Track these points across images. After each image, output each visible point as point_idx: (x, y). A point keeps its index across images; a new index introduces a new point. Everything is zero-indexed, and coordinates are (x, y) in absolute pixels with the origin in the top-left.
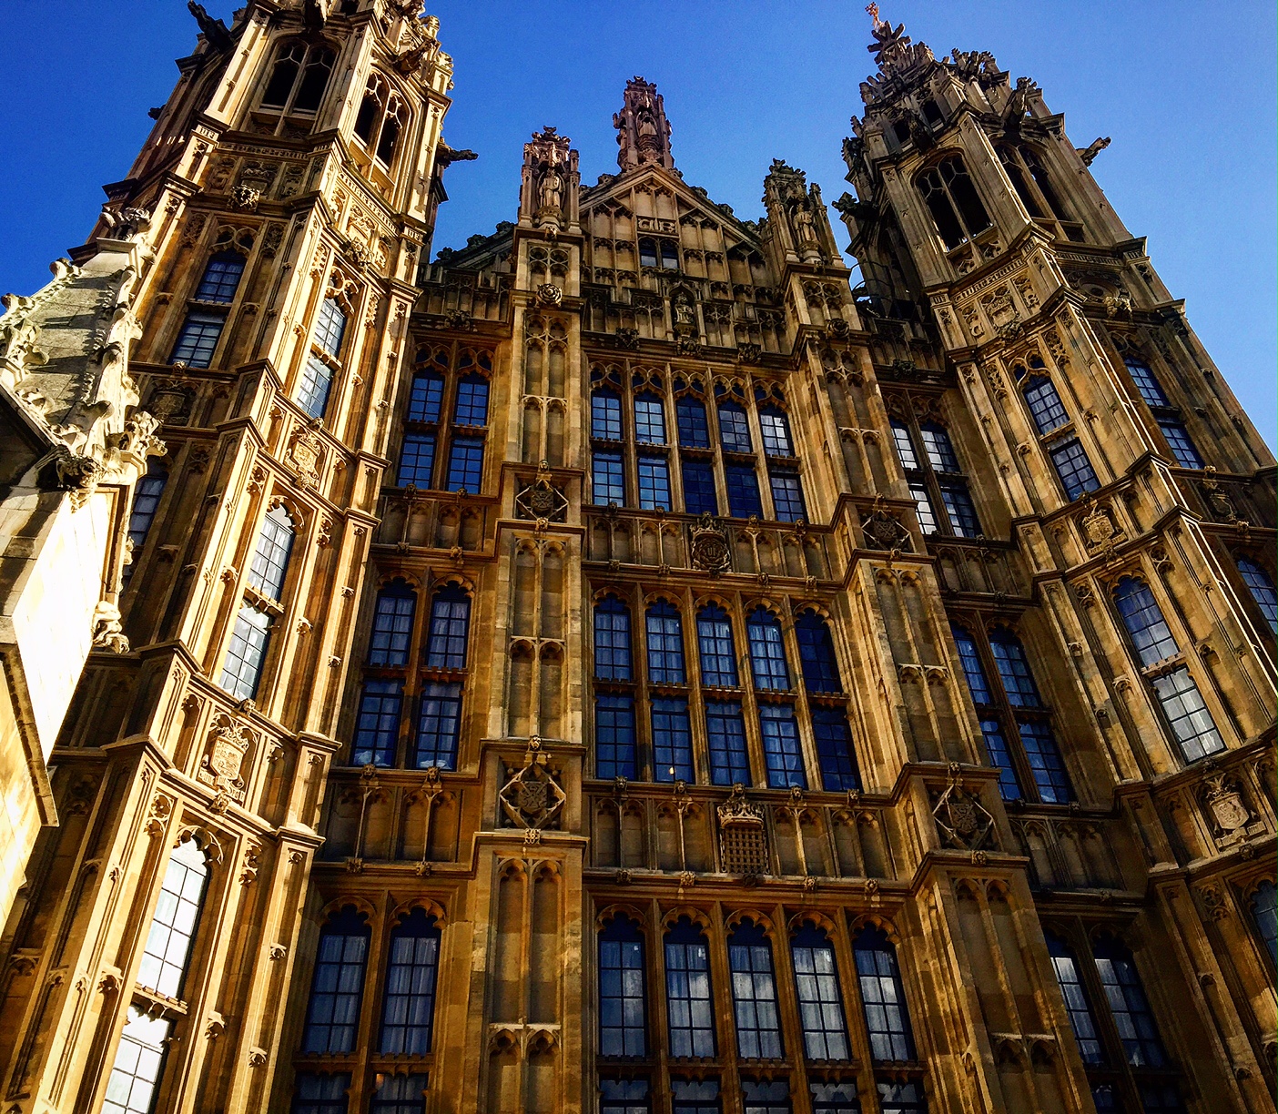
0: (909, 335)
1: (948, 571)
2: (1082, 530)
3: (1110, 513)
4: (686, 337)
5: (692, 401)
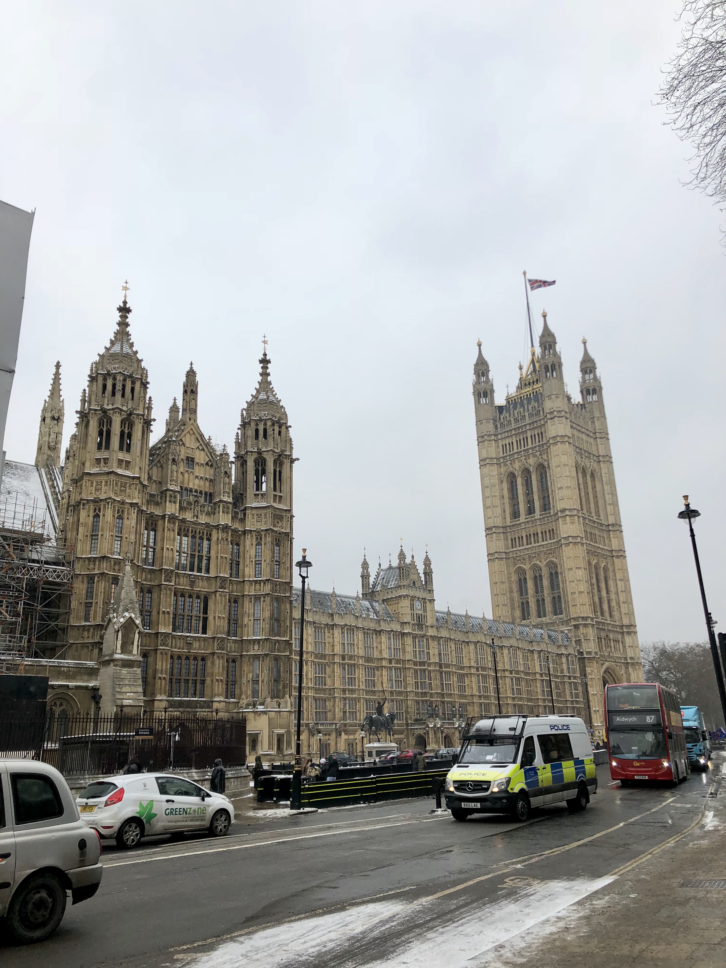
0: (239, 516)
4: (195, 518)
5: (193, 537)
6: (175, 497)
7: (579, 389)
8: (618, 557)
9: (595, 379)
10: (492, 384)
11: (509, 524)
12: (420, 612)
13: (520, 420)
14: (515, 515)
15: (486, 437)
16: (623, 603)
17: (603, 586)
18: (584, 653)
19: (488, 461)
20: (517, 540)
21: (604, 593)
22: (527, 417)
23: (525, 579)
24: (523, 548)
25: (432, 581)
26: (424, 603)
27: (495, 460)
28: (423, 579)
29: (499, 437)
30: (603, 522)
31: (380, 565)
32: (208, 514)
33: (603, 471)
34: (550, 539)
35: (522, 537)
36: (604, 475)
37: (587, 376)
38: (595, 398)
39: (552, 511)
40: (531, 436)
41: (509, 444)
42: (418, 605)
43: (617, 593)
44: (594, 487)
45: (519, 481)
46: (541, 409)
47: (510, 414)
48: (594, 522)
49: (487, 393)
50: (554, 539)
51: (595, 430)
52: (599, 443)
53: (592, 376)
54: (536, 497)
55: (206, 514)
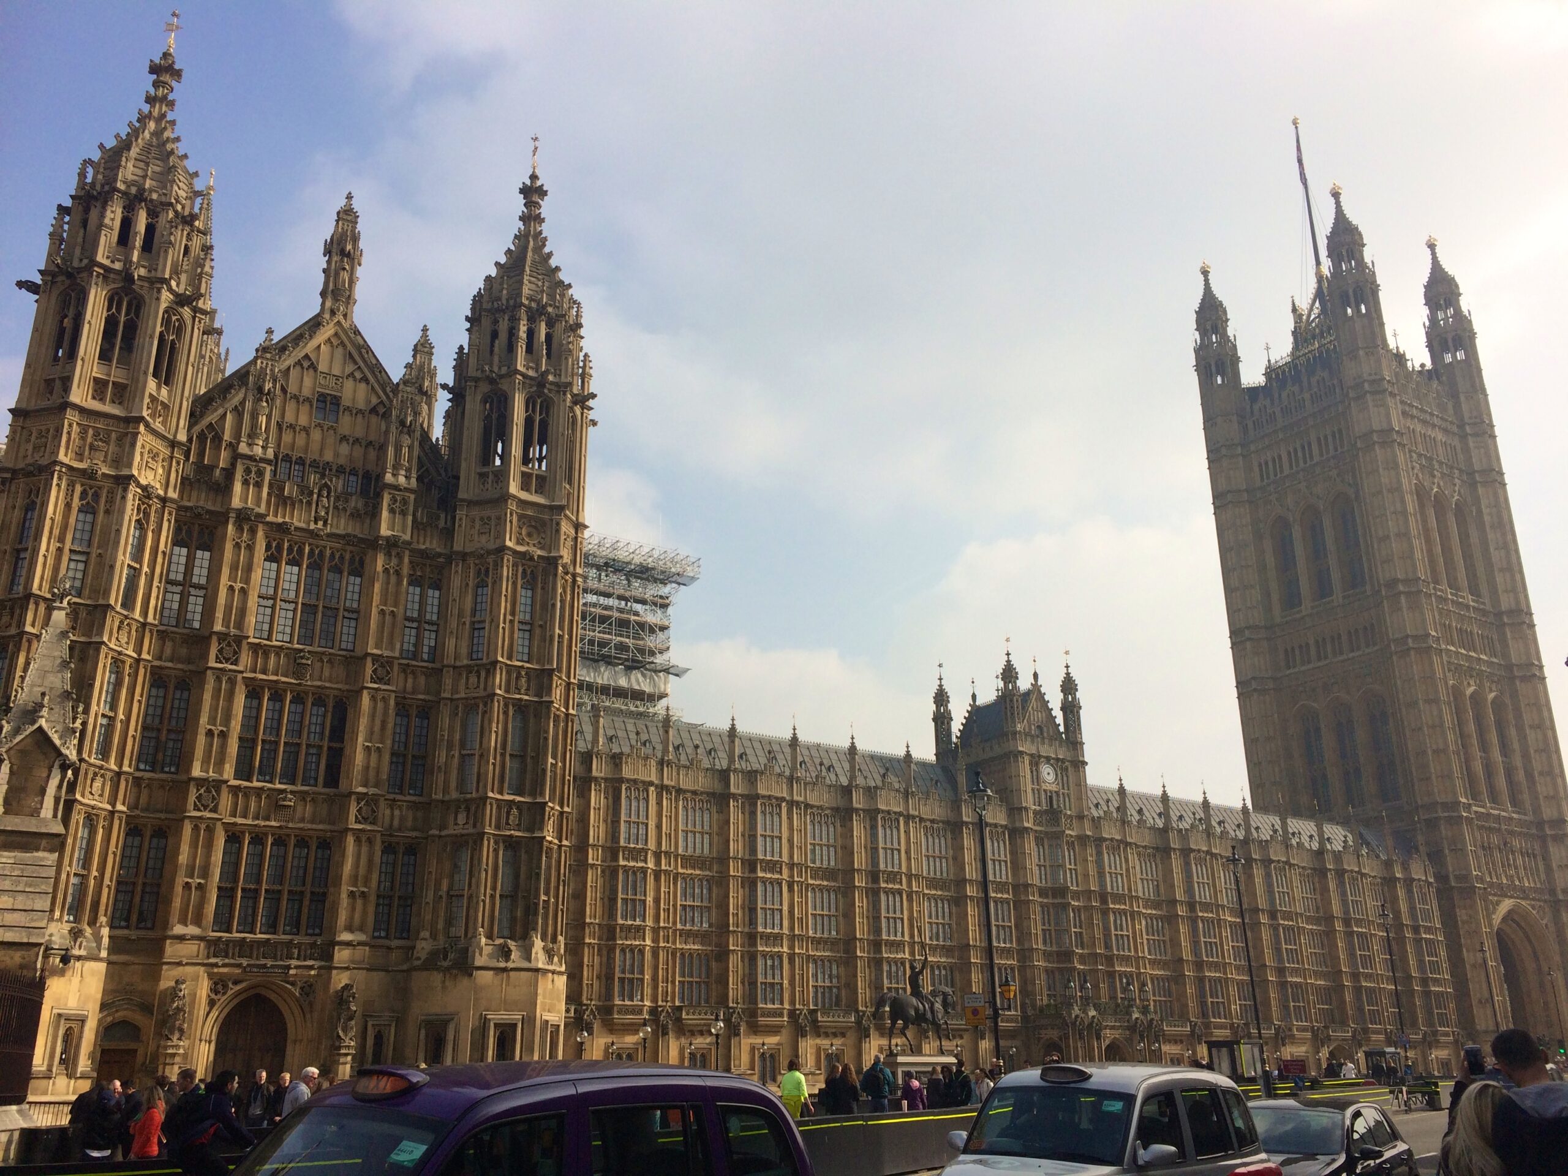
0: (442, 524)
1: (410, 680)
2: (467, 679)
3: (479, 677)
4: (320, 524)
5: (316, 566)
6: (260, 473)
7: (1423, 339)
8: (1524, 679)
9: (1459, 315)
10: (1235, 346)
11: (1278, 620)
12: (1054, 788)
13: (1293, 410)
14: (1291, 600)
15: (1224, 451)
16: (1541, 774)
17: (1493, 738)
18: (1451, 877)
19: (1229, 497)
20: (1297, 652)
21: (1496, 755)
22: (1308, 403)
23: (1318, 730)
24: (1311, 666)
25: (1079, 725)
26: (1062, 769)
27: (1245, 495)
28: (1060, 720)
29: (1253, 448)
30: (1488, 607)
31: (974, 697)
32: (355, 515)
33: (1484, 503)
34: (1368, 646)
35: (1307, 644)
36: (1485, 511)
37: (1440, 315)
38: (1460, 355)
39: (1368, 587)
40: (1319, 439)
41: (1274, 460)
42: (1048, 773)
43: (1526, 756)
44: (1464, 537)
45: (1297, 532)
46: (1335, 382)
47: (1272, 400)
48: (1467, 607)
49: (1223, 363)
50: (1375, 644)
51: (1462, 420)
52: (1471, 444)
53: (1451, 311)
54: (1332, 561)
55: (352, 515)
